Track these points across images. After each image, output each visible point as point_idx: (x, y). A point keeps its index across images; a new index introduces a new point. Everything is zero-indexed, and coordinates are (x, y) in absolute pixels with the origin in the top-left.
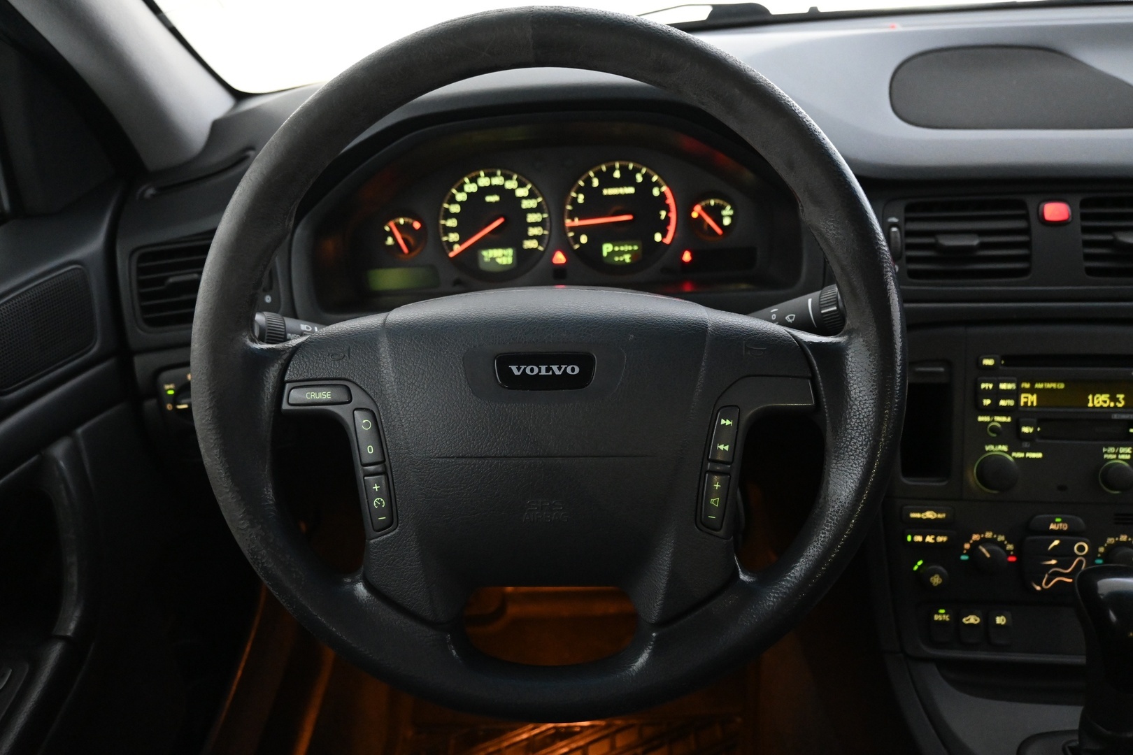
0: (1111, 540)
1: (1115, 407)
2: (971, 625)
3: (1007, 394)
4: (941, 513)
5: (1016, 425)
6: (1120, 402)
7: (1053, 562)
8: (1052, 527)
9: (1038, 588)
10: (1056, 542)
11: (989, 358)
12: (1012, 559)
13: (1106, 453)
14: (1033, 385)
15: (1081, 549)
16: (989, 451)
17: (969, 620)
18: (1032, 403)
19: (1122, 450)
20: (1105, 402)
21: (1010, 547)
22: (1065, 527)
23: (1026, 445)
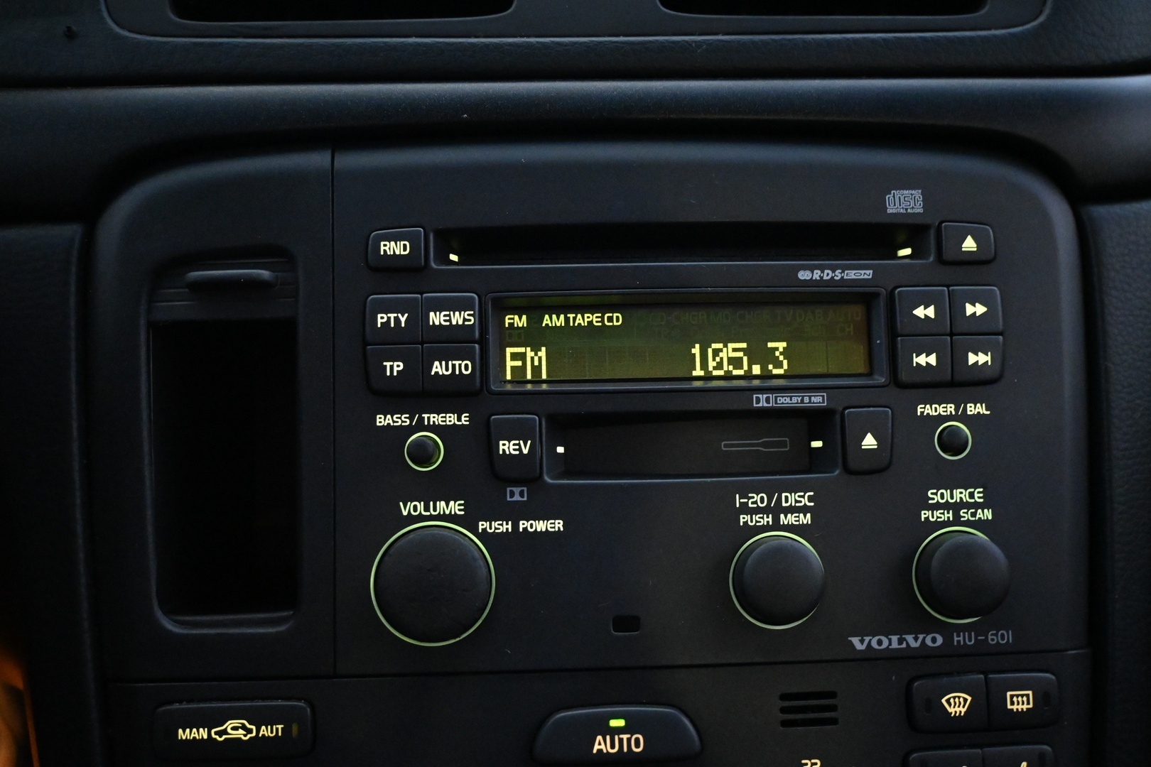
1: (766, 376)
3: (451, 342)
4: (270, 722)
5: (485, 435)
6: (779, 365)
8: (601, 745)
11: (396, 239)
13: (745, 509)
14: (535, 320)
16: (411, 519)
18: (537, 370)
19: (790, 499)
20: (736, 362)
22: (636, 744)
23: (517, 495)
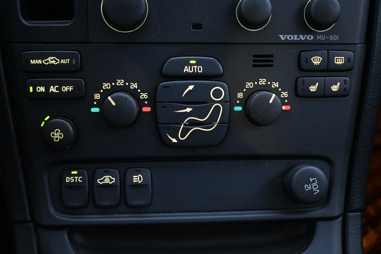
0: (249, 85)
2: (107, 186)
4: (65, 58)
7: (189, 110)
8: (187, 69)
9: (174, 140)
10: (191, 87)
12: (147, 109)
15: (217, 94)
17: (103, 180)
21: (144, 96)
22: (200, 69)
